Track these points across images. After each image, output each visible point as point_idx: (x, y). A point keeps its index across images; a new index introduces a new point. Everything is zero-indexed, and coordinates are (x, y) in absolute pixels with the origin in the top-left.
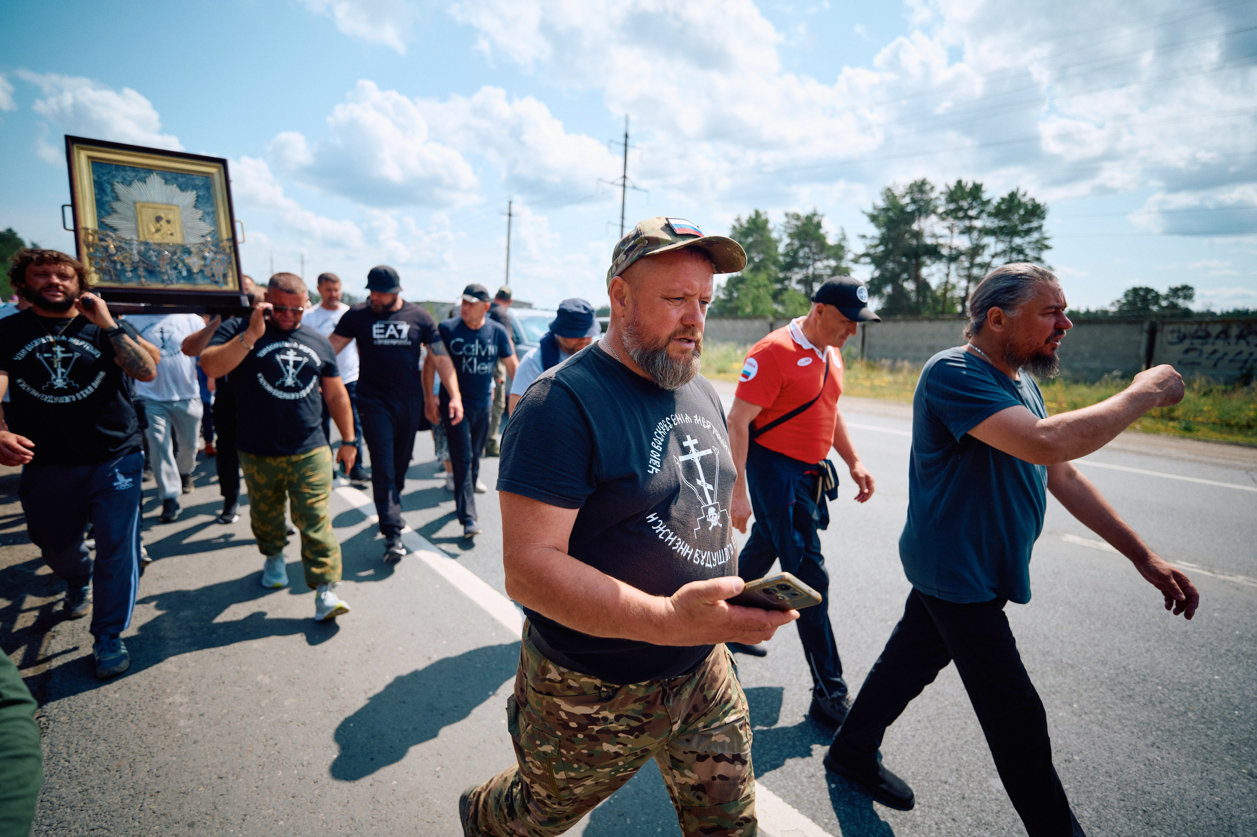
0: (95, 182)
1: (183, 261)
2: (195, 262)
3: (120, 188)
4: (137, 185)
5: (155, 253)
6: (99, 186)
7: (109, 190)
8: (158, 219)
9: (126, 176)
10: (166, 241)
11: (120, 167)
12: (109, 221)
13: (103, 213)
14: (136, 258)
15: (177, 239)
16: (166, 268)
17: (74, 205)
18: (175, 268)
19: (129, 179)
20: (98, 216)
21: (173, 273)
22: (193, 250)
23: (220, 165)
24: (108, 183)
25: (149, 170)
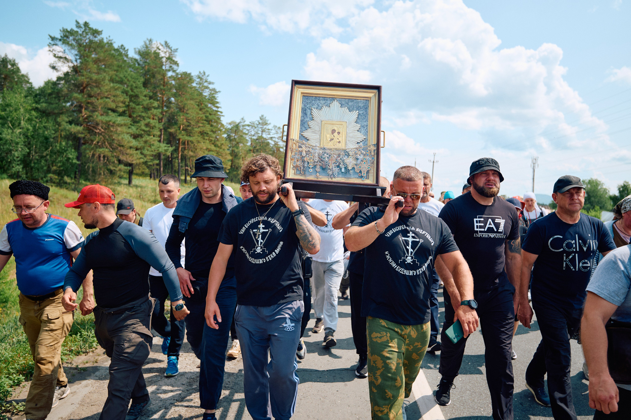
0: (302, 109)
1: (343, 161)
2: (350, 162)
3: (315, 112)
4: (325, 109)
5: (328, 156)
6: (304, 111)
7: (308, 114)
8: (333, 131)
9: (319, 104)
10: (336, 147)
11: (317, 97)
12: (305, 134)
13: (303, 128)
14: (317, 159)
15: (342, 146)
16: (332, 166)
17: (289, 125)
18: (338, 166)
19: (320, 105)
20: (300, 131)
21: (336, 170)
22: (351, 153)
23: (376, 91)
24: (309, 109)
25: (333, 98)
